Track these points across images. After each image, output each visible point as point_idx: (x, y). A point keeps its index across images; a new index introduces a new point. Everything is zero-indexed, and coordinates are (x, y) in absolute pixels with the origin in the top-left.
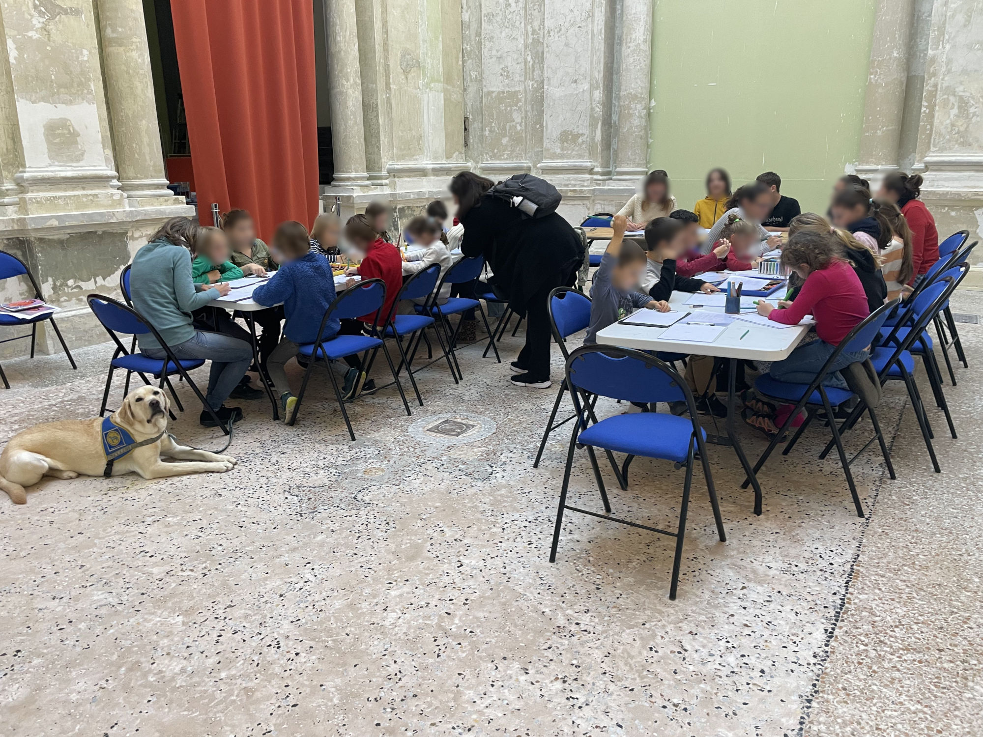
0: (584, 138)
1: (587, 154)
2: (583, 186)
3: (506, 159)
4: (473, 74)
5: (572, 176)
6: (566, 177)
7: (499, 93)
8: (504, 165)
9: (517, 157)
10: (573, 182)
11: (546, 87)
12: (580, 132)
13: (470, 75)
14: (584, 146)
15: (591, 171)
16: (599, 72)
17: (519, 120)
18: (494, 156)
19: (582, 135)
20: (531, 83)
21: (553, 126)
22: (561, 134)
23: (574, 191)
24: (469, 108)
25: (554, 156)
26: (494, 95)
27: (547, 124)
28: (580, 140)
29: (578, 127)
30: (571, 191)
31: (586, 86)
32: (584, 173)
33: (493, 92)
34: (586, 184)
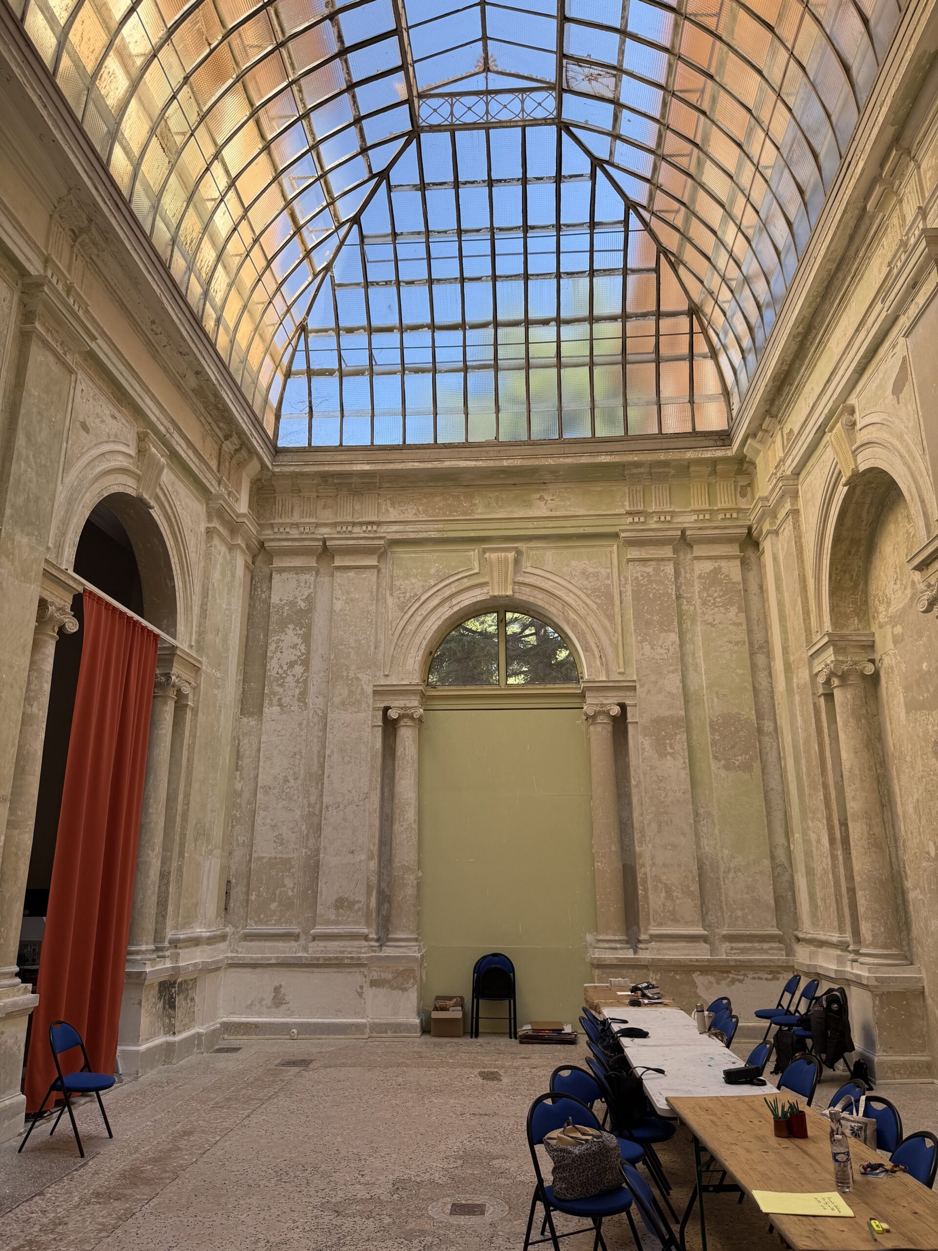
0: (360, 905)
1: (363, 921)
2: (360, 953)
3: (275, 925)
4: (241, 839)
5: (347, 943)
6: (342, 943)
7: (270, 858)
8: (272, 931)
9: (286, 922)
10: (349, 949)
11: (322, 856)
12: (357, 899)
13: (237, 839)
14: (360, 913)
15: (366, 938)
16: (374, 844)
17: (291, 885)
18: (260, 922)
19: (359, 902)
20: (304, 851)
21: (328, 893)
22: (336, 901)
23: (352, 958)
24: (233, 871)
25: (328, 922)
26: (265, 860)
27: (321, 891)
28: (356, 907)
29: (354, 894)
30: (347, 958)
31: (363, 857)
32: (360, 940)
33: (264, 858)
34: (363, 950)
